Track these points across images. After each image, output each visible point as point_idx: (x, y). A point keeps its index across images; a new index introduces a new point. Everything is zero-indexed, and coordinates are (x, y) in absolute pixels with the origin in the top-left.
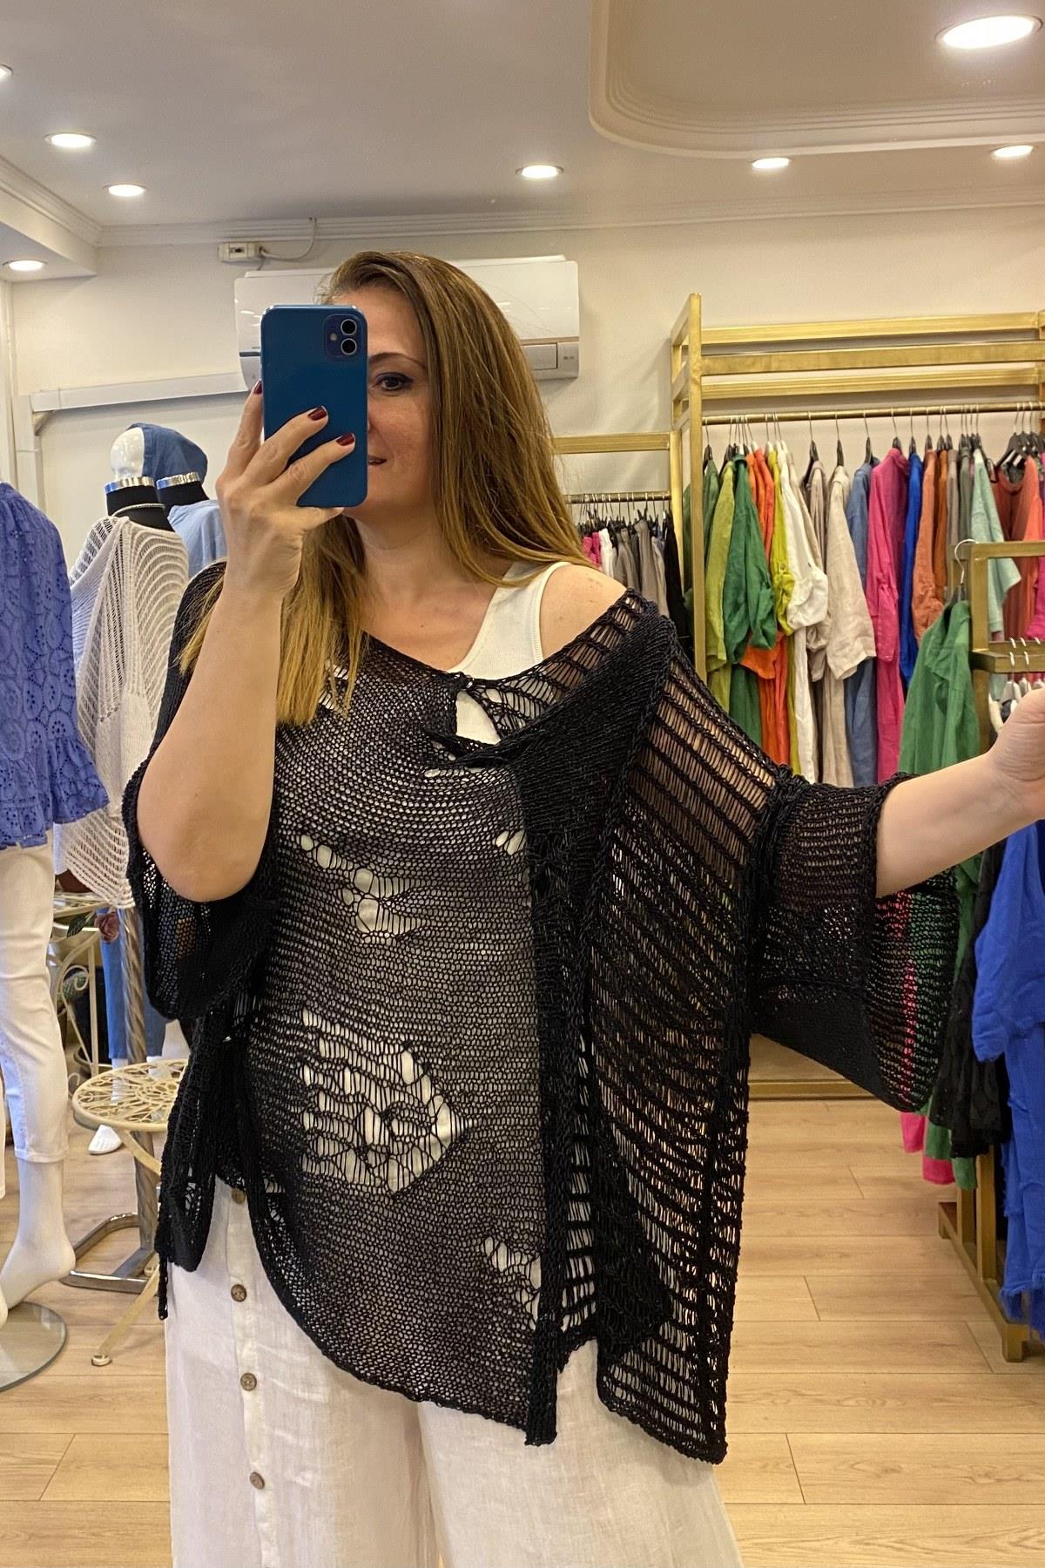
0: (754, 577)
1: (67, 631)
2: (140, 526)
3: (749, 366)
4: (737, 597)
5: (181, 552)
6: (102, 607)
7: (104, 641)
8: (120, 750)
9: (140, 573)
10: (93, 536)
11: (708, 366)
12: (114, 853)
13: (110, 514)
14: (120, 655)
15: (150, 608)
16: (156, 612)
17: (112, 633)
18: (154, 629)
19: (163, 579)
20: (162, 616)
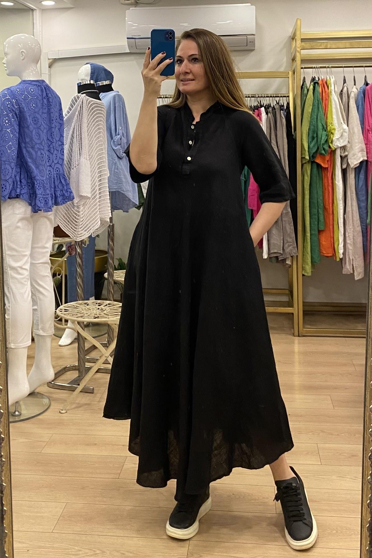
0: (320, 127)
1: (62, 134)
2: (89, 98)
3: (319, 46)
4: (313, 135)
5: (104, 108)
6: (74, 127)
7: (75, 140)
8: (79, 180)
9: (89, 115)
10: (72, 101)
11: (303, 46)
12: (75, 219)
13: (79, 93)
14: (80, 145)
15: (92, 128)
16: (94, 129)
17: (78, 137)
18: (93, 136)
19: (97, 118)
20: (96, 131)
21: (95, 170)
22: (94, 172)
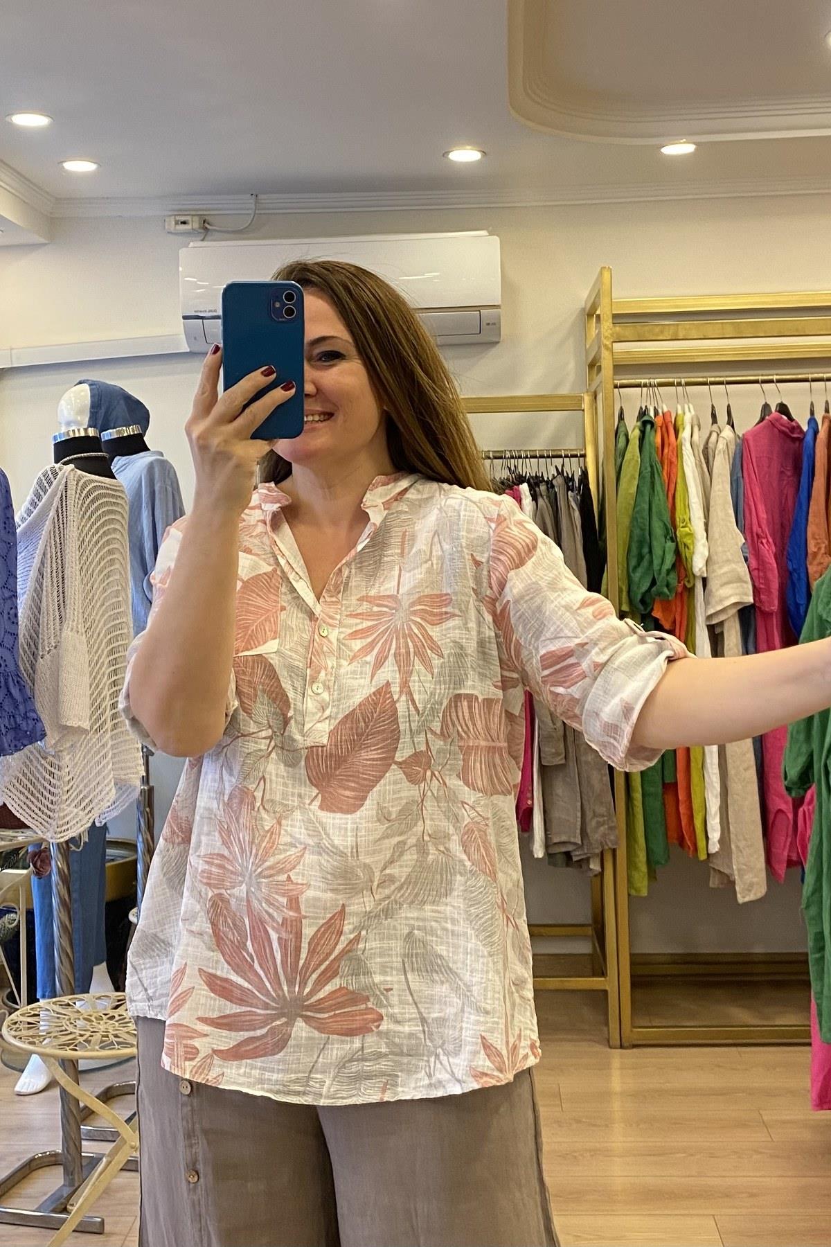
0: (658, 531)
2: (84, 473)
3: (658, 335)
5: (123, 498)
6: (46, 549)
7: (47, 582)
8: (58, 686)
9: (83, 517)
10: (40, 483)
11: (617, 334)
12: (49, 787)
13: (57, 462)
14: (61, 595)
15: (91, 551)
16: (97, 554)
17: (54, 574)
18: (93, 571)
19: (104, 524)
20: (102, 559)
21: (100, 657)
22: (97, 662)
